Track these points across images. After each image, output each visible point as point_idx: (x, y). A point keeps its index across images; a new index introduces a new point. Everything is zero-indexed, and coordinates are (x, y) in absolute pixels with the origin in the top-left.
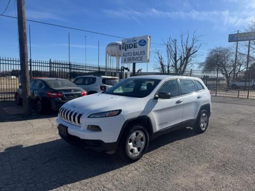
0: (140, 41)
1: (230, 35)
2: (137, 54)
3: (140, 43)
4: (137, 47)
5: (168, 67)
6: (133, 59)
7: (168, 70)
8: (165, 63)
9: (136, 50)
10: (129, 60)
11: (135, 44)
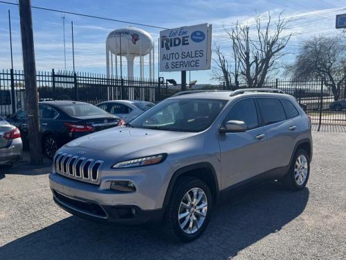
0: (194, 34)
1: (337, 16)
2: (189, 55)
3: (194, 37)
4: (188, 44)
5: (237, 76)
6: (182, 64)
7: (237, 82)
8: (231, 70)
9: (185, 49)
10: (174, 67)
11: (183, 38)
